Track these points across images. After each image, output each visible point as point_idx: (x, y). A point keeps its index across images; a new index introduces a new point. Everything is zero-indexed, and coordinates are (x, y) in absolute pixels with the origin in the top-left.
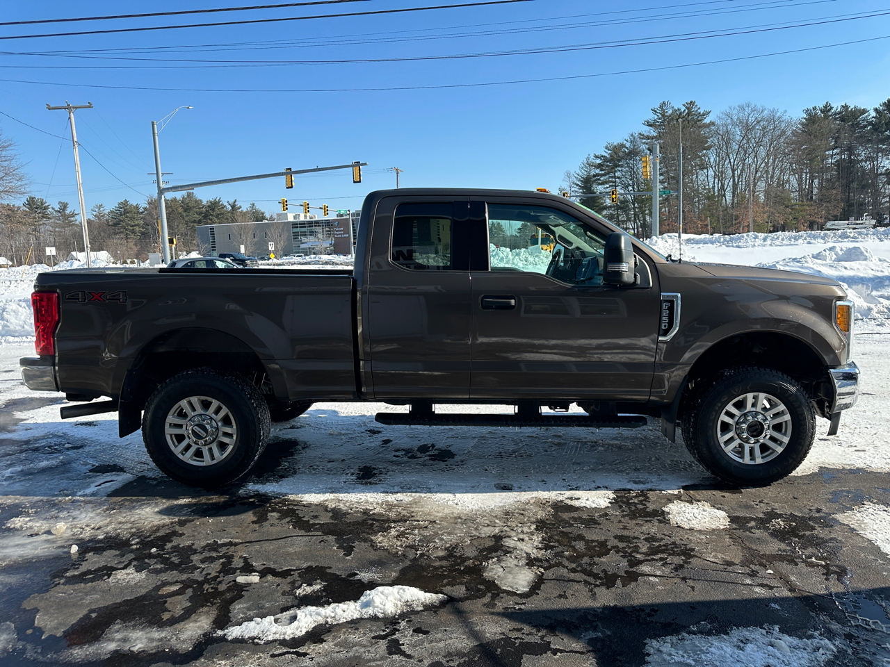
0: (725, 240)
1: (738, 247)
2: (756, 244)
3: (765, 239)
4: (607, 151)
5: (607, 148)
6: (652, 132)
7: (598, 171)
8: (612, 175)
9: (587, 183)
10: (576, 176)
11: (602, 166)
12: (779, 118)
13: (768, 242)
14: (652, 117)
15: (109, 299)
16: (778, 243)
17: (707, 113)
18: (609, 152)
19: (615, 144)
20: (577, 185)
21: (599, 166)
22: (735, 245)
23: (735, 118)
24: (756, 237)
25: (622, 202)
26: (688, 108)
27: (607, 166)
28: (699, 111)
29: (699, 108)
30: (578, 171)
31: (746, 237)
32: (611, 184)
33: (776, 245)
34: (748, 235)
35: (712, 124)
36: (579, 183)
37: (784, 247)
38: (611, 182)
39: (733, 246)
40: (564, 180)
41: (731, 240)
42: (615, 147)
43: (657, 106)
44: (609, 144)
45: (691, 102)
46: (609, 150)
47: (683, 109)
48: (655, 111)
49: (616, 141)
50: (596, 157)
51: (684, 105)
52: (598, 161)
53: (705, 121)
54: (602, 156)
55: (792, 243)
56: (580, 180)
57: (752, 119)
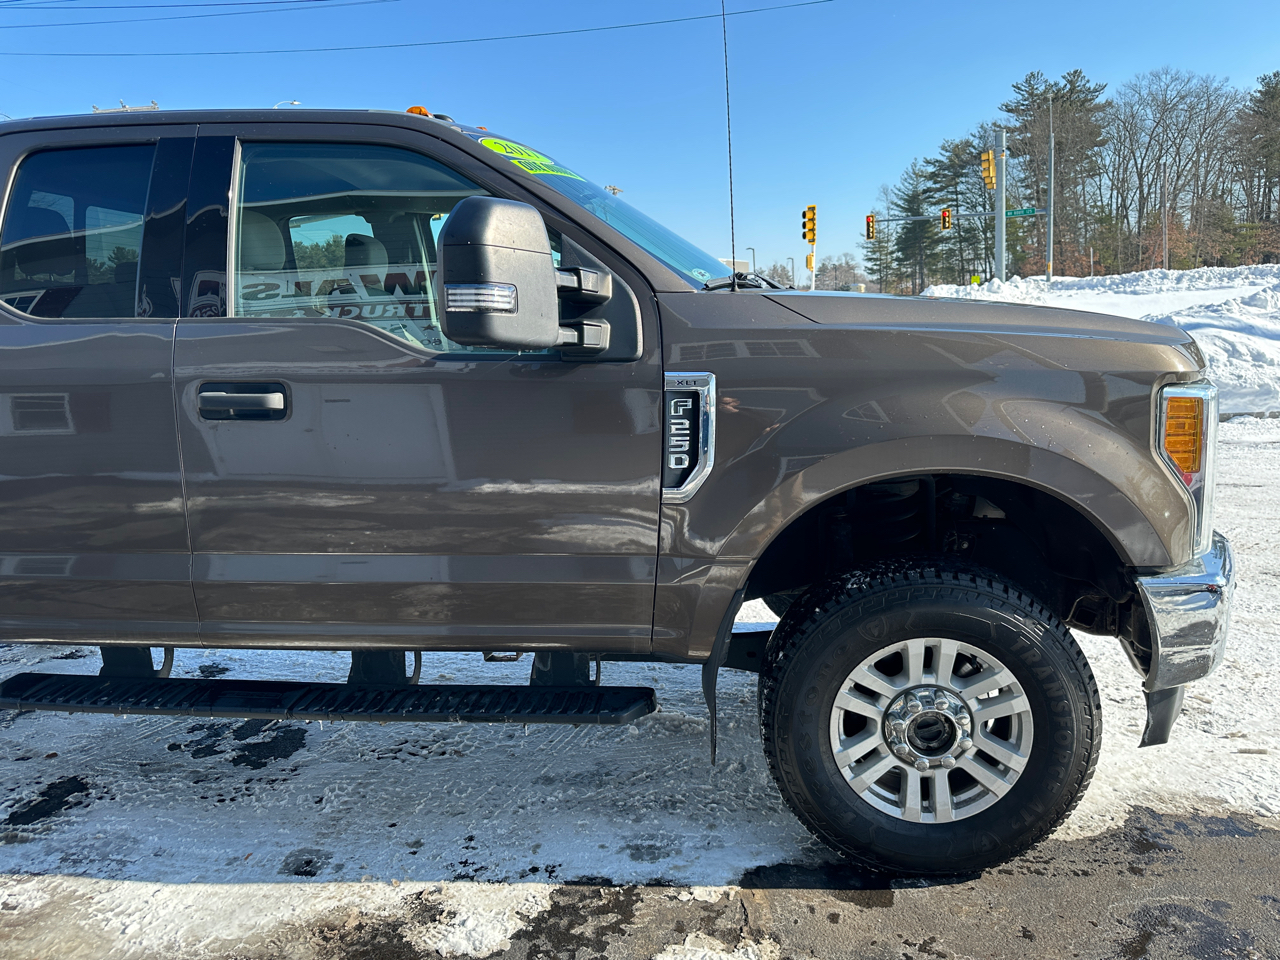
0: (1113, 283)
1: (1134, 293)
2: (1164, 288)
3: (1179, 280)
4: (943, 152)
5: (943, 148)
6: (1014, 122)
7: (930, 184)
8: (951, 189)
9: (913, 203)
10: (897, 192)
11: (937, 175)
12: (1216, 90)
13: (1185, 283)
14: (1013, 97)
16: (1201, 286)
17: (1100, 89)
18: (948, 154)
19: (957, 141)
20: (898, 206)
21: (932, 176)
22: (1128, 290)
23: (1144, 93)
24: (1165, 277)
25: (967, 231)
26: (1070, 82)
27: (945, 176)
28: (1088, 85)
29: (1088, 81)
30: (899, 185)
31: (1147, 276)
32: (950, 203)
33: (1197, 289)
34: (1151, 274)
35: (1109, 104)
36: (900, 203)
37: (1211, 291)
38: (953, 200)
39: (1125, 292)
40: (878, 199)
41: (1123, 282)
42: (957, 146)
43: (1021, 80)
44: (947, 142)
45: (1076, 72)
46: (947, 151)
47: (1062, 83)
48: (1019, 88)
49: (957, 138)
50: (928, 162)
51: (1064, 77)
52: (931, 169)
53: (1097, 101)
54: (937, 161)
55: (1224, 284)
56: (901, 199)
57: (1171, 94)
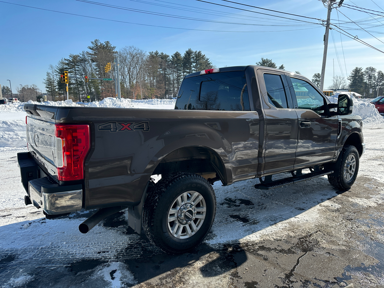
0: (146, 101)
1: (152, 104)
2: (159, 103)
3: (161, 102)
4: (70, 57)
5: (70, 56)
6: (91, 51)
7: (67, 67)
8: (74, 69)
9: (62, 71)
10: (57, 67)
11: (69, 64)
12: (144, 54)
13: (162, 103)
14: (92, 45)
15: (136, 129)
16: (166, 103)
17: (114, 48)
18: (72, 58)
19: (74, 55)
20: (57, 72)
21: (68, 64)
22: (151, 103)
23: (128, 51)
24: (158, 101)
25: (80, 82)
26: (106, 44)
27: (71, 65)
28: (111, 46)
29: (111, 45)
30: (57, 65)
31: (154, 100)
33: (165, 104)
34: (155, 100)
35: (117, 52)
36: (58, 71)
37: (168, 105)
38: (74, 72)
39: (150, 104)
40: (49, 69)
41: (149, 101)
42: (74, 56)
43: (93, 41)
44: (71, 54)
45: (108, 42)
46: (71, 57)
47: (104, 44)
48: (93, 43)
49: (75, 54)
50: (65, 60)
51: (105, 42)
52: (67, 62)
53: (114, 51)
54: (68, 60)
55: (170, 103)
56: (58, 70)
57: (134, 53)
